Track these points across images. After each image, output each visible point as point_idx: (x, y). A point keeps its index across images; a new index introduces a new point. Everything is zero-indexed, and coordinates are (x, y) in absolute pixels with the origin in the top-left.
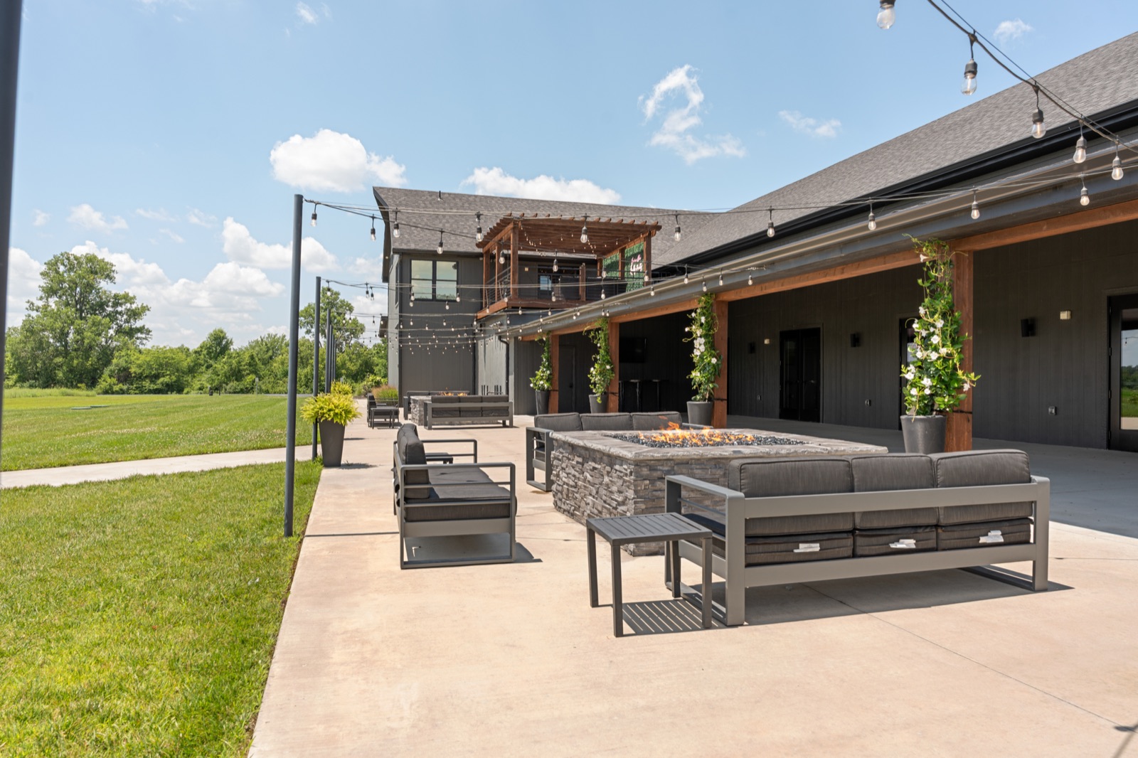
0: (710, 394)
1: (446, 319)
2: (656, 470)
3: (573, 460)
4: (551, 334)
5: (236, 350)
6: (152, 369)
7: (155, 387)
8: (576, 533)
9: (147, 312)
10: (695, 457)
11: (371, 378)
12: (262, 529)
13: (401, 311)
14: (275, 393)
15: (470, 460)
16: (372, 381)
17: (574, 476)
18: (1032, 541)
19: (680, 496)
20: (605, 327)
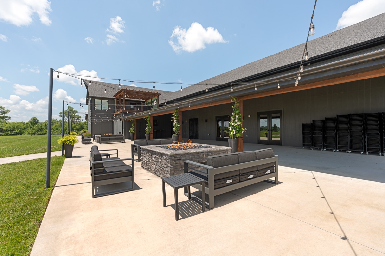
0: (178, 134)
1: (106, 114)
2: (176, 157)
3: (148, 154)
4: (134, 119)
5: (40, 123)
6: (11, 128)
7: (12, 133)
8: (151, 176)
9: (9, 112)
10: (187, 153)
11: (83, 130)
12: (38, 185)
13: (92, 112)
14: (53, 134)
15: (115, 156)
16: (83, 131)
17: (149, 159)
18: (275, 171)
19: (188, 167)
20: (149, 117)
